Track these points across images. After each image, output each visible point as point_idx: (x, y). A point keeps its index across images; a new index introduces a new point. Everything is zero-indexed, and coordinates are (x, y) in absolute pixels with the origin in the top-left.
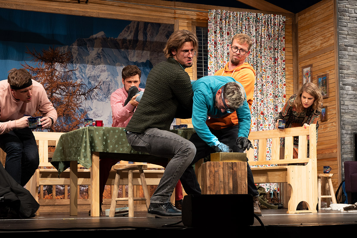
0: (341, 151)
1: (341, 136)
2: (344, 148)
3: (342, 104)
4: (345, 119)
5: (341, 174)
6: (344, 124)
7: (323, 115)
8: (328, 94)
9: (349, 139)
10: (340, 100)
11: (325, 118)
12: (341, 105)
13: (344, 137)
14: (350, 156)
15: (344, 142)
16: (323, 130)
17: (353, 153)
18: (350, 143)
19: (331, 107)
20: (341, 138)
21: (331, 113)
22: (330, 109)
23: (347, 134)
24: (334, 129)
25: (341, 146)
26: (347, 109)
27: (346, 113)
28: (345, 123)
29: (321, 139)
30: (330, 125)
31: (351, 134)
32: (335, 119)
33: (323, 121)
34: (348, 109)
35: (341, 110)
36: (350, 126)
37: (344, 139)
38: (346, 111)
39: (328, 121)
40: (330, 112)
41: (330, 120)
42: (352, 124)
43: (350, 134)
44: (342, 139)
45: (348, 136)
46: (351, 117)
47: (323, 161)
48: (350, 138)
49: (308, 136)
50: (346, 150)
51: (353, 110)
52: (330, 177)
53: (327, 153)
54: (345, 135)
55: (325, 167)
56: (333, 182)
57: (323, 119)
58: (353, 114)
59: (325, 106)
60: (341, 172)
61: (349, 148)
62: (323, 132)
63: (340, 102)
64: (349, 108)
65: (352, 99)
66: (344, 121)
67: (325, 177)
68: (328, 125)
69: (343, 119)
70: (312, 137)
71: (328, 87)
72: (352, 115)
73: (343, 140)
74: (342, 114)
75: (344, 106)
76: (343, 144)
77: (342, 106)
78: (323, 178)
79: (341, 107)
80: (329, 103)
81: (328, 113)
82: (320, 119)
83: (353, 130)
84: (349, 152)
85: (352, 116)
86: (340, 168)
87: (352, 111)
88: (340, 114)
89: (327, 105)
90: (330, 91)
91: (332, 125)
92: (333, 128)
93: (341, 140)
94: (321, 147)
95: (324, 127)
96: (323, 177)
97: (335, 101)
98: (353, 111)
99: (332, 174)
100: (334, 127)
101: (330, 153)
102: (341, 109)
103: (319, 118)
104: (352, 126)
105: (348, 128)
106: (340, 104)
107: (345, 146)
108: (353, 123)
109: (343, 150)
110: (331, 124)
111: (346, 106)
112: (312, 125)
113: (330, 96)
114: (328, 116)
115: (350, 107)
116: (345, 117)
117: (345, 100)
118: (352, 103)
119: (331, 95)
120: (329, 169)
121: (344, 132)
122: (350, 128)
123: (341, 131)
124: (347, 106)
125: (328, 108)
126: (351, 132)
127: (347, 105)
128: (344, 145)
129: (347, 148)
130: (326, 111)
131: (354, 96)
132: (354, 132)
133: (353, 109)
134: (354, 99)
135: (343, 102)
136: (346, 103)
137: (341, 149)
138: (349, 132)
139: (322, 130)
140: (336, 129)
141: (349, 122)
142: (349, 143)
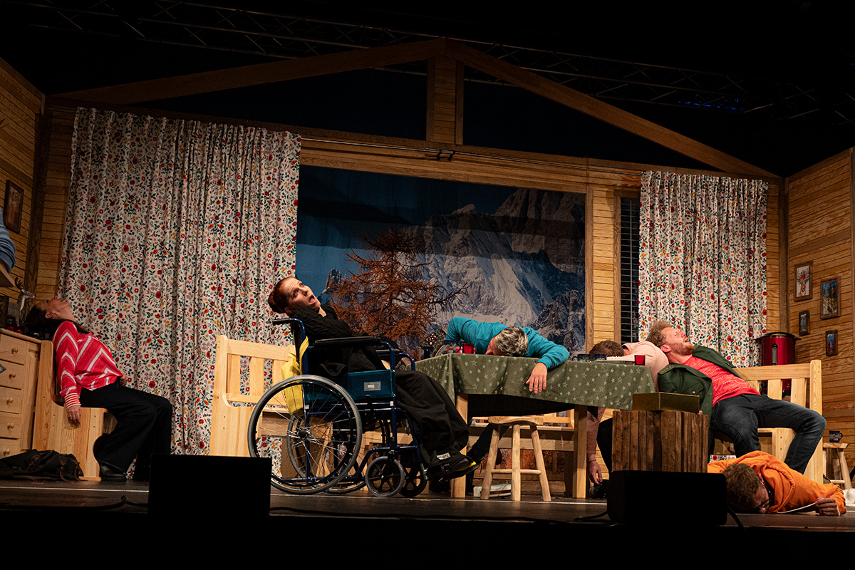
7: (831, 346)
8: (839, 310)
11: (833, 350)
16: (831, 370)
19: (844, 333)
21: (844, 342)
22: (843, 335)
29: (830, 385)
30: (843, 361)
32: (851, 352)
39: (840, 354)
40: (843, 340)
41: (842, 354)
49: (808, 380)
52: (842, 450)
53: (836, 408)
55: (831, 432)
56: (848, 457)
62: (830, 372)
67: (833, 449)
68: (838, 361)
70: (814, 381)
71: (839, 299)
80: (842, 326)
81: (839, 342)
82: (825, 352)
90: (843, 306)
91: (846, 362)
92: (848, 368)
95: (832, 365)
96: (829, 448)
97: (851, 322)
99: (846, 445)
100: (849, 366)
101: (842, 409)
103: (823, 350)
110: (845, 360)
112: (815, 362)
113: (842, 314)
114: (839, 346)
119: (844, 312)
120: (838, 436)
125: (839, 333)
140: (851, 369)
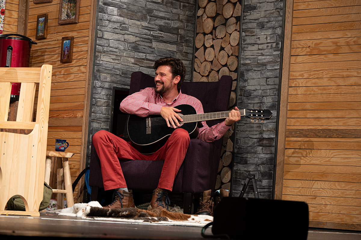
0: (90, 115)
1: (92, 91)
2: (96, 112)
3: (99, 36)
4: (101, 62)
5: (86, 155)
6: (98, 71)
7: (66, 52)
8: (77, 16)
9: (105, 97)
10: (97, 30)
11: (68, 57)
12: (97, 39)
13: (97, 92)
14: (105, 125)
15: (97, 102)
16: (63, 77)
17: (109, 120)
18: (106, 104)
19: (80, 40)
20: (92, 94)
21: (79, 49)
22: (79, 42)
23: (103, 88)
24: (81, 78)
25: (91, 108)
26: (107, 45)
27: (104, 52)
28: (101, 68)
29: (59, 93)
30: (76, 69)
31: (110, 89)
32: (85, 61)
33: (64, 61)
34: (108, 47)
35: (97, 46)
36: (109, 76)
37: (97, 97)
38: (105, 50)
39: (73, 63)
40: (78, 47)
41: (76, 62)
42: (112, 72)
43: (107, 89)
44: (94, 96)
45: (104, 92)
46: (112, 61)
47: (57, 130)
48: (107, 95)
49: (37, 85)
50: (98, 115)
51: (116, 48)
52: (67, 159)
53: (65, 116)
54: (99, 90)
55: (58, 141)
56: (72, 167)
57: (64, 58)
58: (116, 55)
59: (70, 37)
60: (86, 152)
61: (104, 112)
62: (63, 80)
63: (97, 33)
64: (111, 45)
65: (117, 30)
66: (100, 65)
67: (58, 158)
68: (72, 69)
69: (98, 62)
70: (44, 87)
71: (78, 4)
72: (114, 57)
73: (95, 98)
74: (97, 53)
75: (103, 40)
76: (94, 105)
77: (99, 40)
78: (55, 159)
79: (97, 41)
80: (78, 33)
81: (75, 50)
82: (59, 59)
83: (113, 82)
84: (103, 120)
85: (113, 59)
86: (85, 144)
87: (114, 50)
88: (95, 53)
89: (73, 35)
90: (81, 12)
91: (79, 70)
92: (80, 76)
93: (92, 97)
94: (56, 106)
95: (65, 72)
96: (55, 157)
97: (88, 30)
98: (117, 50)
99: (72, 154)
100: (82, 74)
101: (70, 117)
102: (96, 44)
103: (58, 57)
104: (112, 75)
105: (105, 78)
106: (97, 37)
107: (98, 109)
108: (114, 71)
109: (92, 114)
110: (78, 68)
111: (105, 41)
112: (46, 67)
113: (80, 20)
114: (74, 54)
115: (113, 43)
116: (102, 59)
117: (105, 30)
118: (116, 36)
119: (82, 19)
120: (65, 145)
121: (98, 84)
122: (108, 79)
123: (93, 83)
124: (107, 41)
125: (75, 40)
126: (110, 85)
127: (108, 39)
128: (96, 107)
129: (100, 112)
130: (71, 45)
131: (121, 25)
132: (115, 85)
133: (116, 46)
134: (121, 30)
135: (101, 34)
136: (106, 35)
137: (91, 112)
138: (107, 85)
139: (61, 78)
140: (84, 78)
141: (107, 68)
142: (104, 103)
